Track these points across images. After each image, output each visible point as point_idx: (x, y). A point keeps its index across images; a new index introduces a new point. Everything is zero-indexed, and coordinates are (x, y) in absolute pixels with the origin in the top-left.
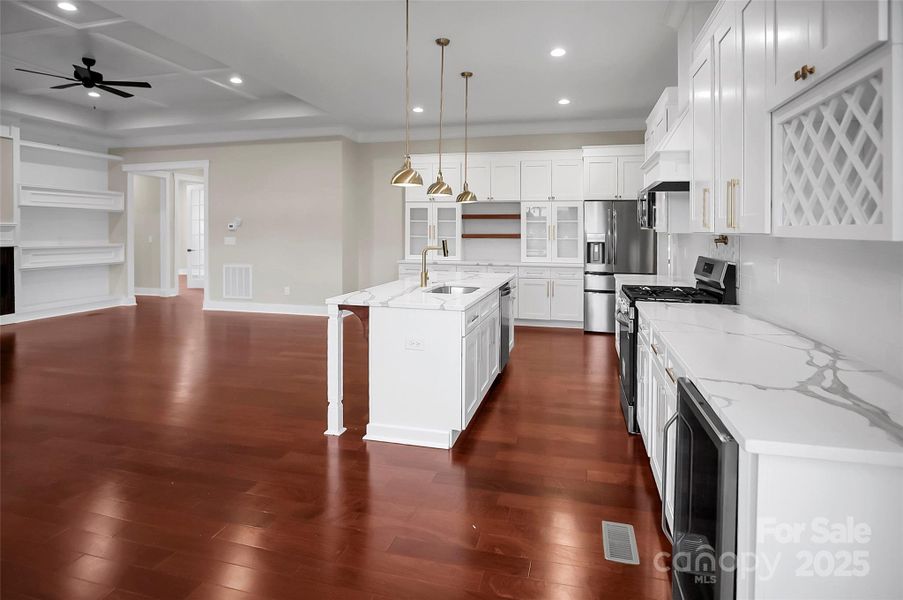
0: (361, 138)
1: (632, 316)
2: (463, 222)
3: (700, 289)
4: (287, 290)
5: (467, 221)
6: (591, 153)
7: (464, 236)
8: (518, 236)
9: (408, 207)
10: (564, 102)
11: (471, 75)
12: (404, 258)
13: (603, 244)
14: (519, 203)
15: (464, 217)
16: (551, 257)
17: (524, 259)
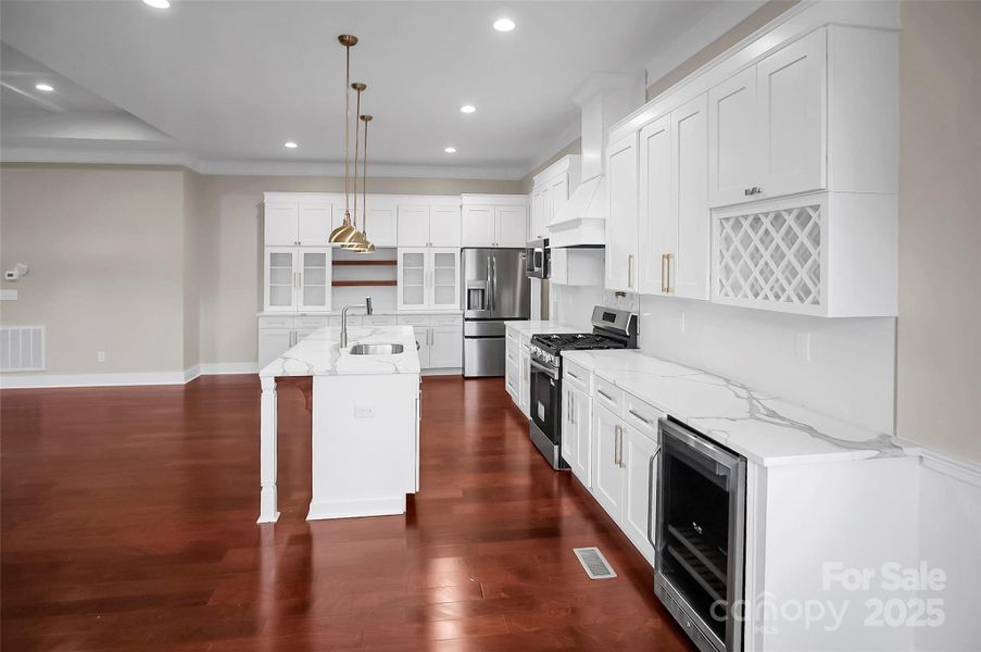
0: (204, 168)
1: (557, 364)
2: (333, 269)
3: (598, 336)
4: (101, 356)
5: (338, 267)
6: (471, 201)
7: (334, 284)
8: (394, 283)
9: (268, 252)
10: (450, 150)
11: (371, 118)
12: (262, 310)
13: (483, 291)
14: (396, 249)
15: (334, 263)
16: (429, 305)
17: (402, 308)
